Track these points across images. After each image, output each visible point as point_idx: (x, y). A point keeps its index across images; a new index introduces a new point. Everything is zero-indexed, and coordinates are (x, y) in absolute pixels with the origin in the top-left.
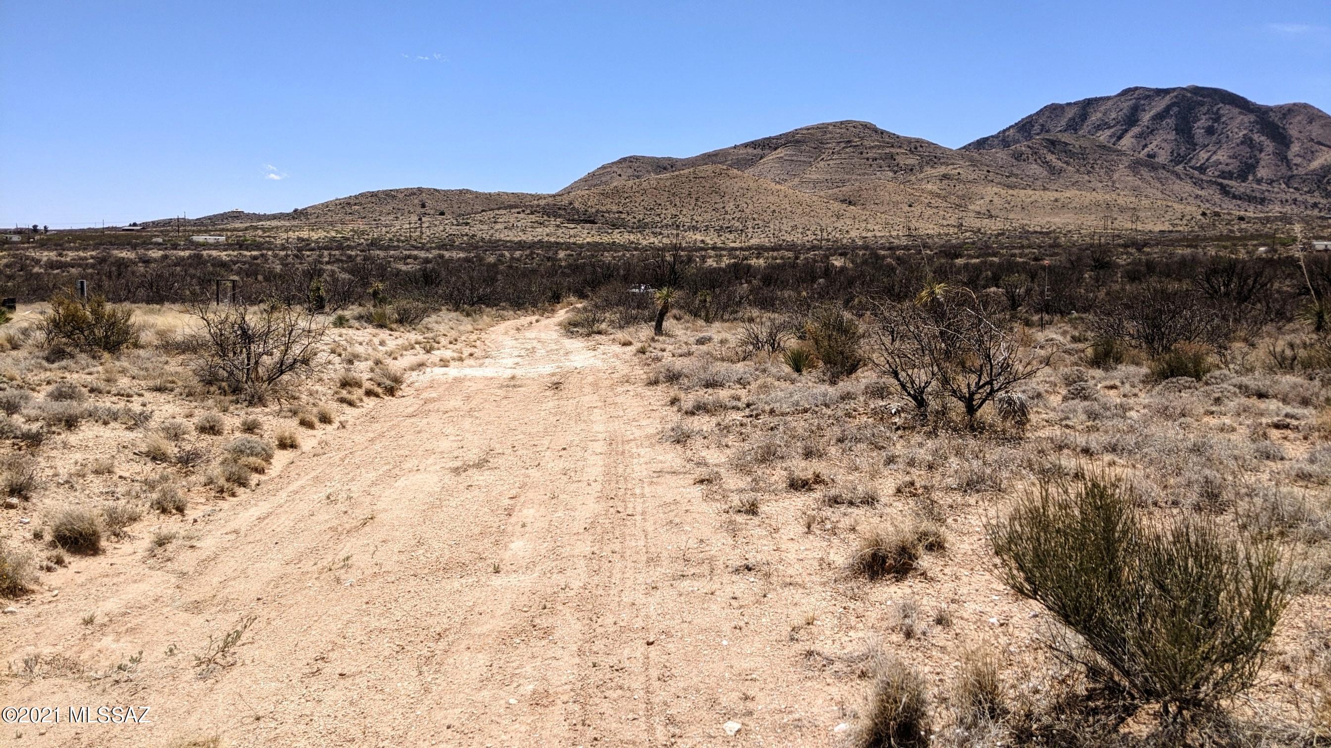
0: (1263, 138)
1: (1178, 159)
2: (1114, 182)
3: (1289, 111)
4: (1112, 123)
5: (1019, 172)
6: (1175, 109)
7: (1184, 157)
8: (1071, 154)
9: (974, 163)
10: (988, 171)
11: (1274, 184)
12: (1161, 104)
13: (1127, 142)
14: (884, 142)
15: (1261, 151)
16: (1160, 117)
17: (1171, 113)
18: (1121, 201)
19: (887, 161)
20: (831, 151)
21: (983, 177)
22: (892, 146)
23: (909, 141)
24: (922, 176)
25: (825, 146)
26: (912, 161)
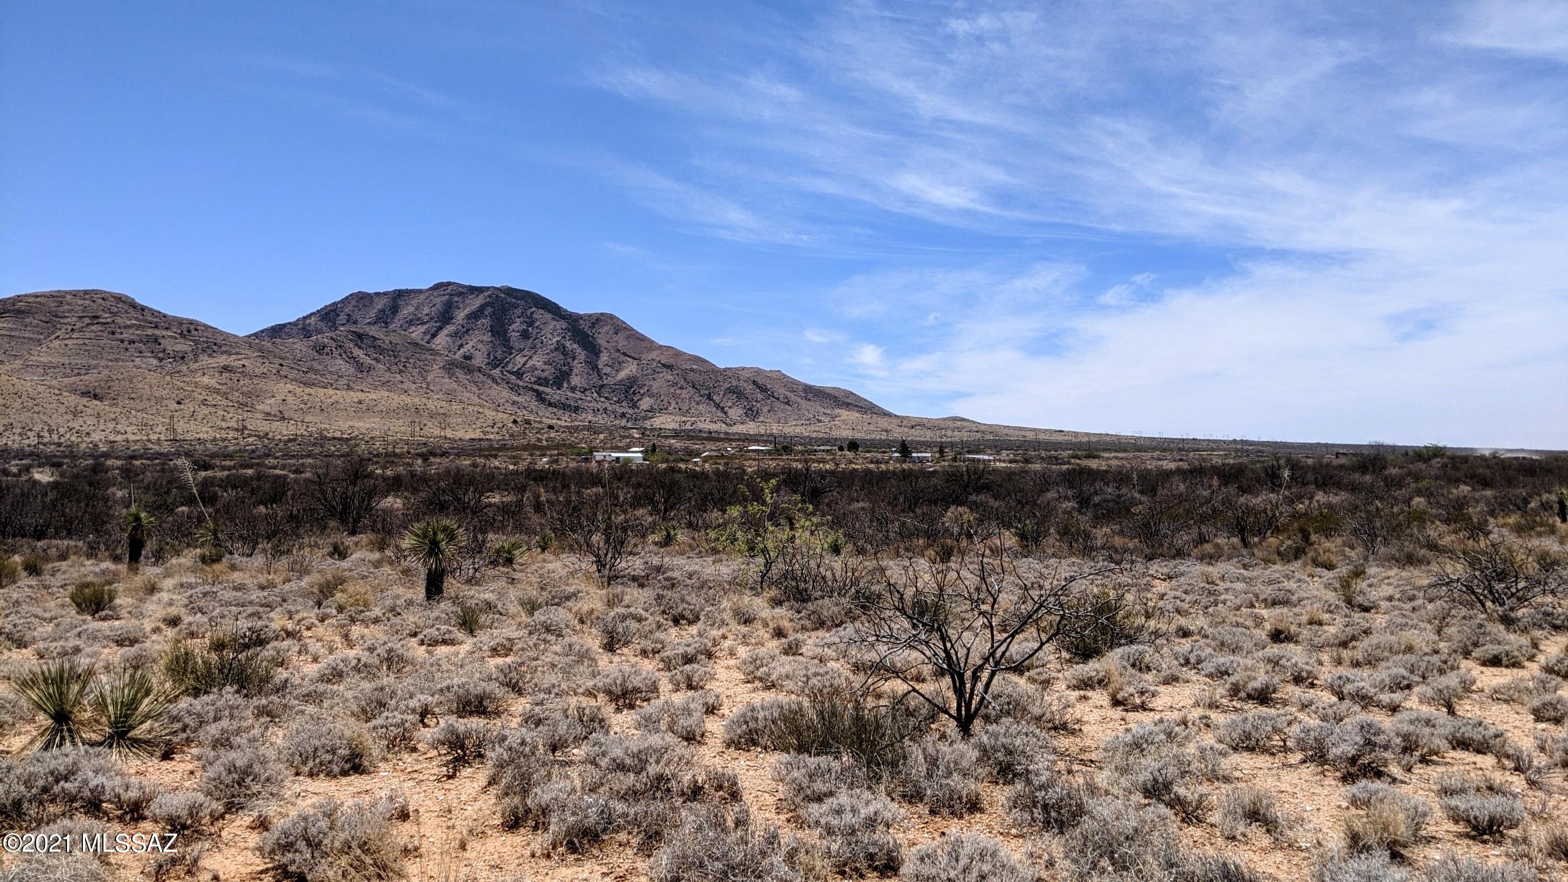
0: (575, 346)
1: (495, 363)
2: (428, 384)
3: (598, 320)
4: (426, 319)
5: (320, 368)
6: (490, 309)
7: (501, 361)
8: (381, 351)
9: (264, 354)
10: (281, 365)
11: (587, 393)
12: (476, 303)
13: (442, 340)
14: (145, 321)
15: (574, 359)
16: (474, 316)
17: (486, 313)
18: (431, 405)
19: (149, 345)
20: (70, 328)
21: (274, 371)
22: (156, 327)
23: (180, 322)
24: (196, 366)
25: (62, 321)
26: (183, 346)
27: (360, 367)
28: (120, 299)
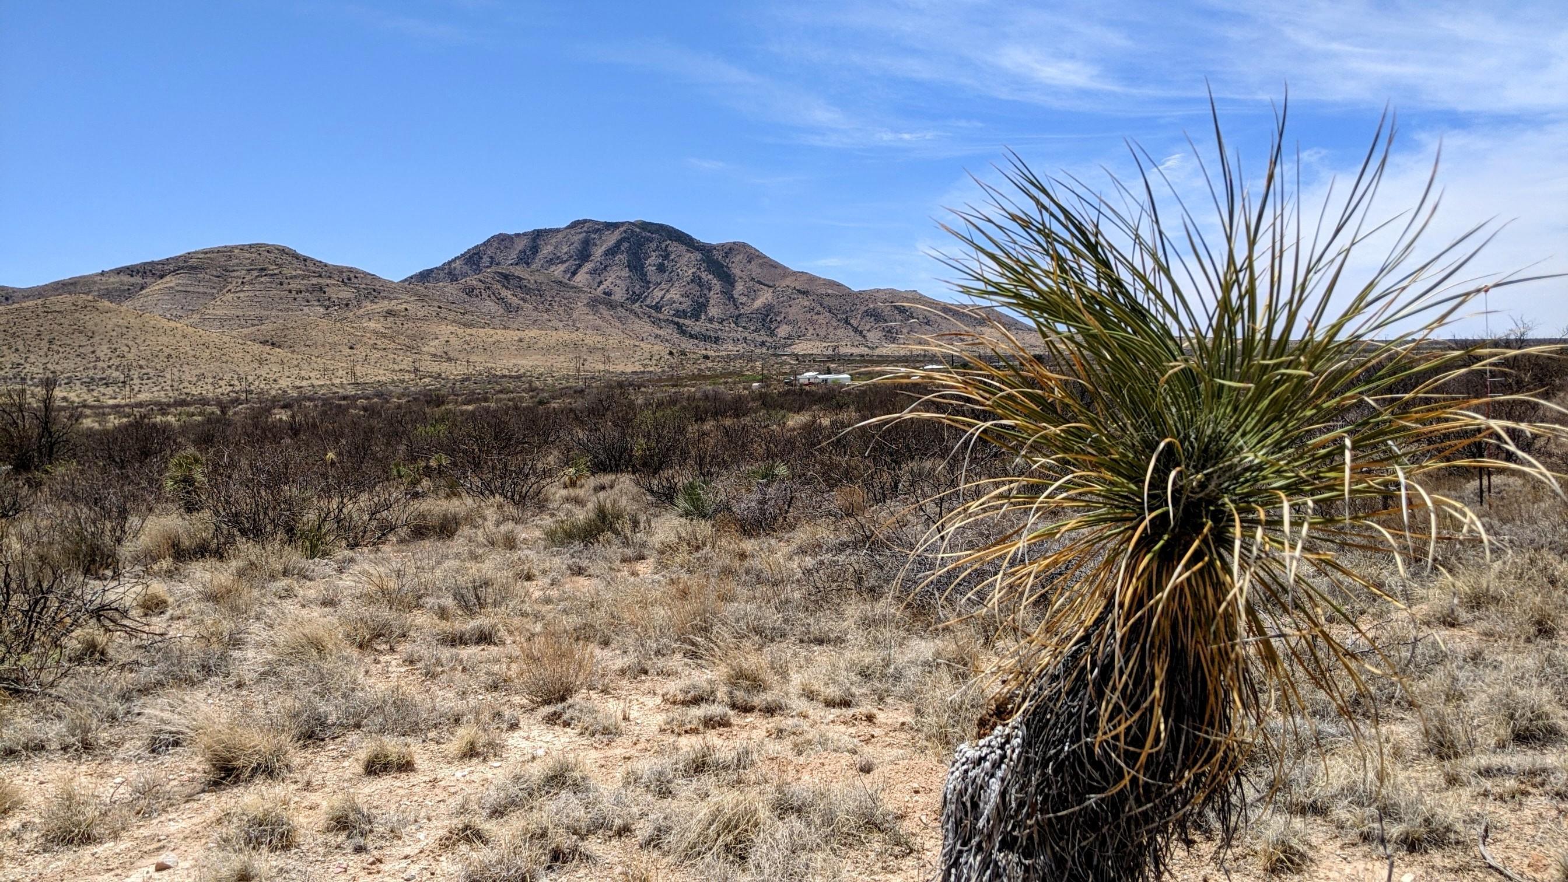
0: (711, 277)
1: (635, 297)
2: (574, 321)
3: (731, 249)
4: (566, 257)
5: (474, 309)
6: (626, 245)
7: (639, 296)
8: (527, 290)
9: (421, 298)
10: (440, 307)
11: (725, 323)
12: (612, 239)
13: (582, 277)
14: (308, 270)
15: (710, 290)
16: (611, 252)
17: (623, 248)
19: (315, 294)
20: (240, 281)
21: (434, 314)
22: (320, 276)
23: (340, 270)
24: (361, 311)
25: (232, 274)
26: (346, 293)
27: (509, 308)
28: (283, 251)
